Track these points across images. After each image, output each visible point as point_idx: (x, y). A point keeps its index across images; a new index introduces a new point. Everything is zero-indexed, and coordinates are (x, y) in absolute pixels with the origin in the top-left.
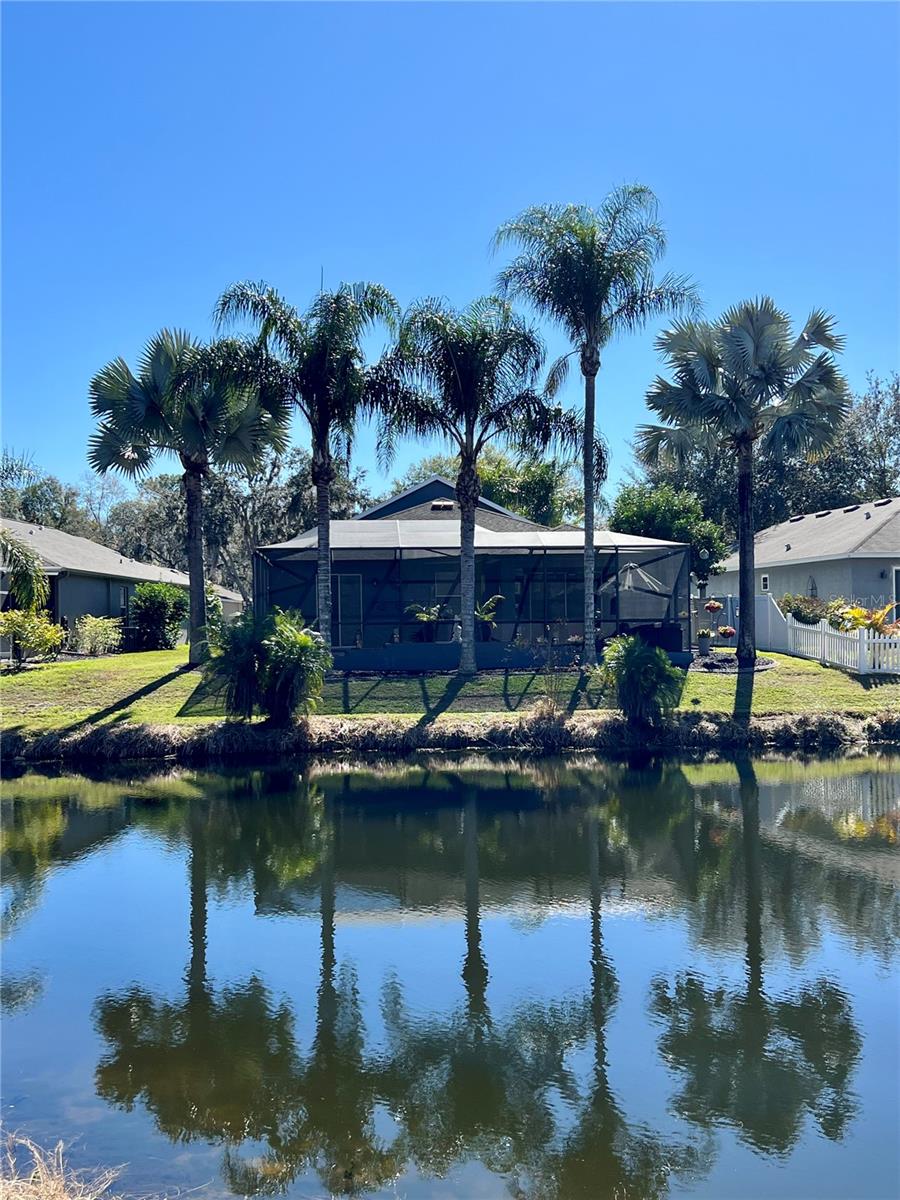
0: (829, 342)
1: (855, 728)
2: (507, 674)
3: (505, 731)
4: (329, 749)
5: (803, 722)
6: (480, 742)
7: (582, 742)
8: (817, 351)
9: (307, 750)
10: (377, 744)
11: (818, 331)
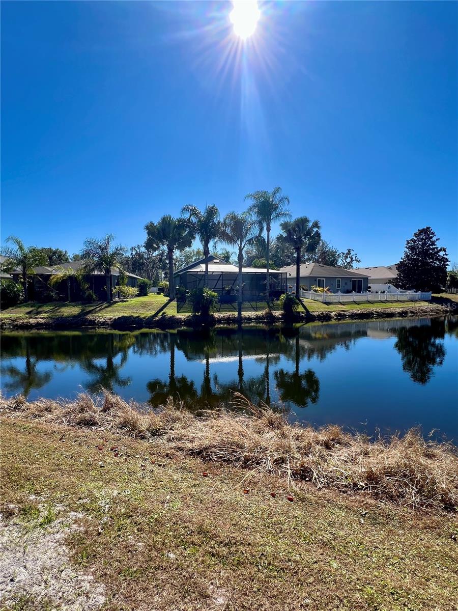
0: (318, 227)
1: (333, 314)
2: (256, 302)
3: (260, 316)
4: (220, 321)
5: (323, 313)
6: (254, 319)
7: (278, 319)
8: (315, 229)
9: (214, 321)
10: (231, 320)
11: (316, 225)
